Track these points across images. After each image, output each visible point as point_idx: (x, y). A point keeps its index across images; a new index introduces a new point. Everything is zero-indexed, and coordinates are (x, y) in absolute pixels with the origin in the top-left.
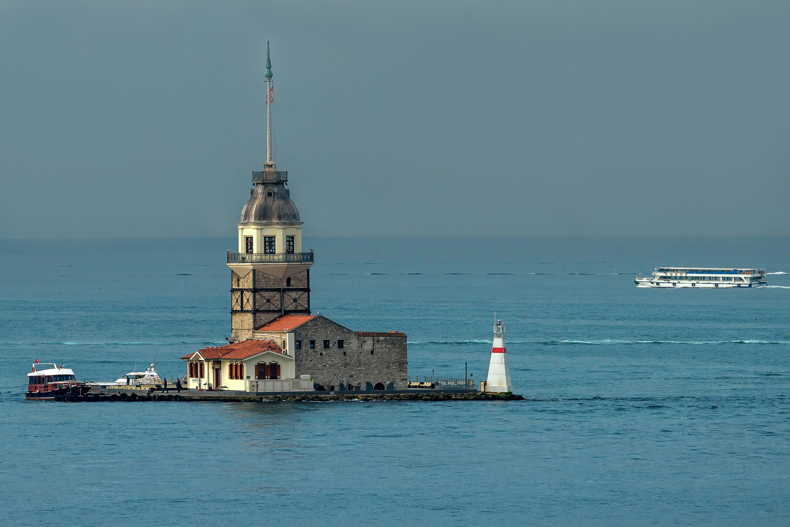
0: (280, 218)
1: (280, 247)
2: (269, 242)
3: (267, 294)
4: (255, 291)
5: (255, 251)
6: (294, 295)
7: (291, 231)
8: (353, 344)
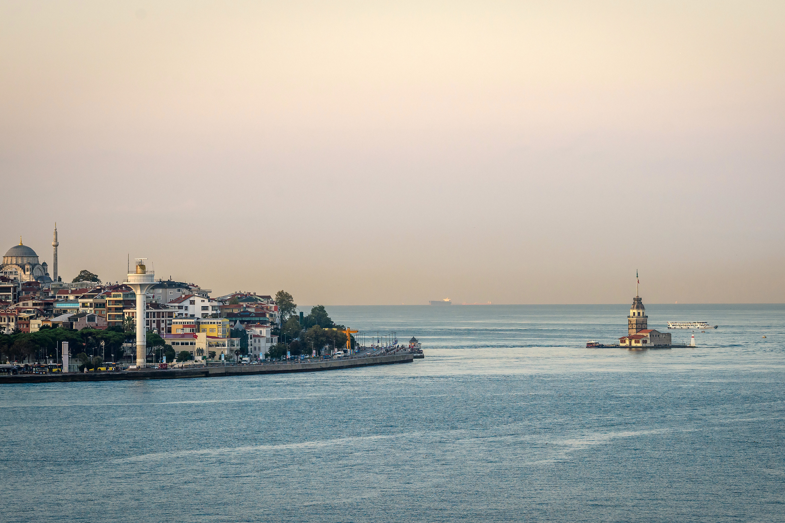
0: (641, 308)
1: (641, 315)
2: (639, 313)
3: (639, 325)
4: (636, 324)
5: (636, 315)
6: (644, 325)
7: (643, 311)
8: (661, 336)
